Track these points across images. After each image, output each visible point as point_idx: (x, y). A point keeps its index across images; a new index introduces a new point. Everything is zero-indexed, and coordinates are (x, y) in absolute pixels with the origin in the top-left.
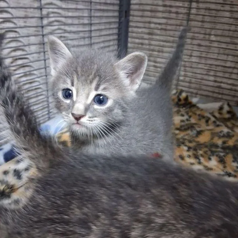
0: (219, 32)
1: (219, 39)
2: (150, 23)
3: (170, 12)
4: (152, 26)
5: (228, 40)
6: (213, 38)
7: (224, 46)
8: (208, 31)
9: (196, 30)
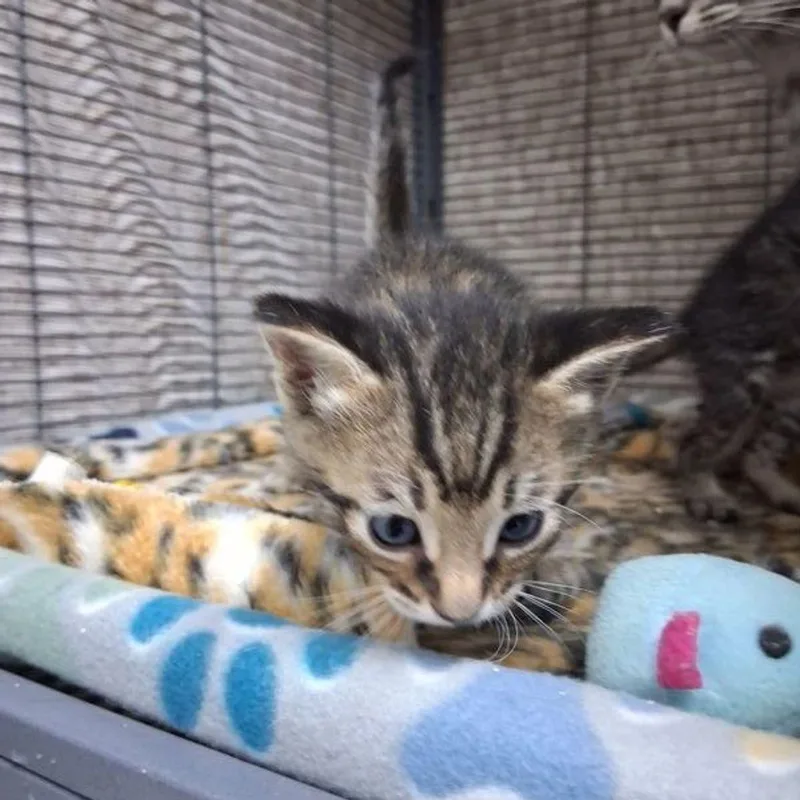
0: (671, 214)
1: (674, 230)
2: (494, 222)
3: (541, 189)
4: (502, 228)
5: (697, 229)
6: (657, 231)
7: (688, 245)
8: (642, 216)
9: (612, 219)
